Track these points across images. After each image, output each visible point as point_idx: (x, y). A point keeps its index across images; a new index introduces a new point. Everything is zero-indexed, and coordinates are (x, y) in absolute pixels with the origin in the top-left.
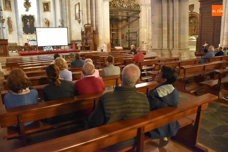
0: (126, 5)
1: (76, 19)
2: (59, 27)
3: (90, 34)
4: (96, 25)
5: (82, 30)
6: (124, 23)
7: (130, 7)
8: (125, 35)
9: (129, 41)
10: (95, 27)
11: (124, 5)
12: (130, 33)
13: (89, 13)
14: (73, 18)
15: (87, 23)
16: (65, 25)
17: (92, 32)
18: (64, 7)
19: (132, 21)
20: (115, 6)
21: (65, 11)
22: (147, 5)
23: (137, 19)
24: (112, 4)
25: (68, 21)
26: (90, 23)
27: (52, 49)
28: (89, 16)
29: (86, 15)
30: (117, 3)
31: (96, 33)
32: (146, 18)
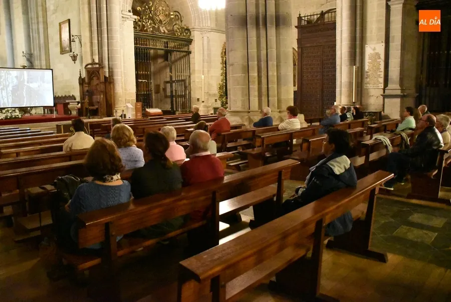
0: (166, 28)
1: (63, 51)
2: (24, 67)
3: (98, 84)
4: (110, 66)
5: (80, 75)
6: (160, 63)
7: (172, 32)
8: (162, 86)
9: (172, 96)
10: (107, 70)
11: (161, 28)
12: (174, 82)
13: (95, 41)
14: (55, 49)
15: (90, 62)
16: (37, 63)
17: (102, 79)
18: (35, 27)
19: (176, 58)
20: (145, 29)
21: (36, 35)
22: (206, 30)
23: (186, 55)
24: (139, 26)
25: (44, 55)
26: (97, 61)
27: (17, 113)
28: (96, 48)
29: (88, 45)
30: (148, 24)
31: (109, 81)
32: (203, 53)
